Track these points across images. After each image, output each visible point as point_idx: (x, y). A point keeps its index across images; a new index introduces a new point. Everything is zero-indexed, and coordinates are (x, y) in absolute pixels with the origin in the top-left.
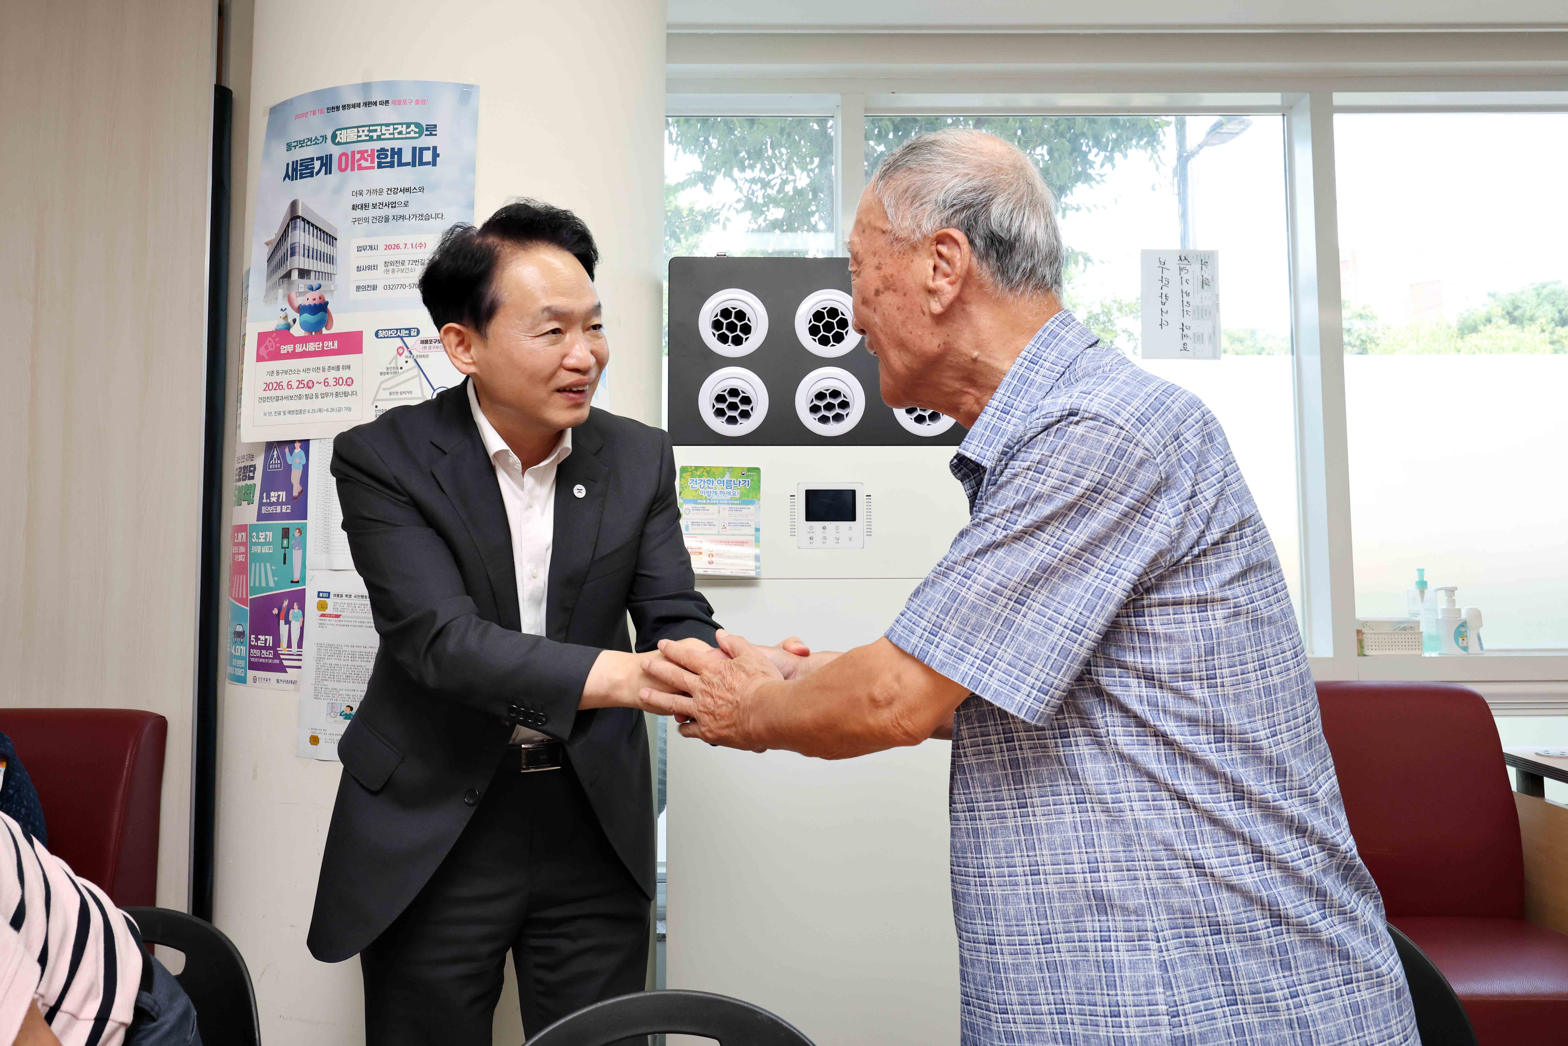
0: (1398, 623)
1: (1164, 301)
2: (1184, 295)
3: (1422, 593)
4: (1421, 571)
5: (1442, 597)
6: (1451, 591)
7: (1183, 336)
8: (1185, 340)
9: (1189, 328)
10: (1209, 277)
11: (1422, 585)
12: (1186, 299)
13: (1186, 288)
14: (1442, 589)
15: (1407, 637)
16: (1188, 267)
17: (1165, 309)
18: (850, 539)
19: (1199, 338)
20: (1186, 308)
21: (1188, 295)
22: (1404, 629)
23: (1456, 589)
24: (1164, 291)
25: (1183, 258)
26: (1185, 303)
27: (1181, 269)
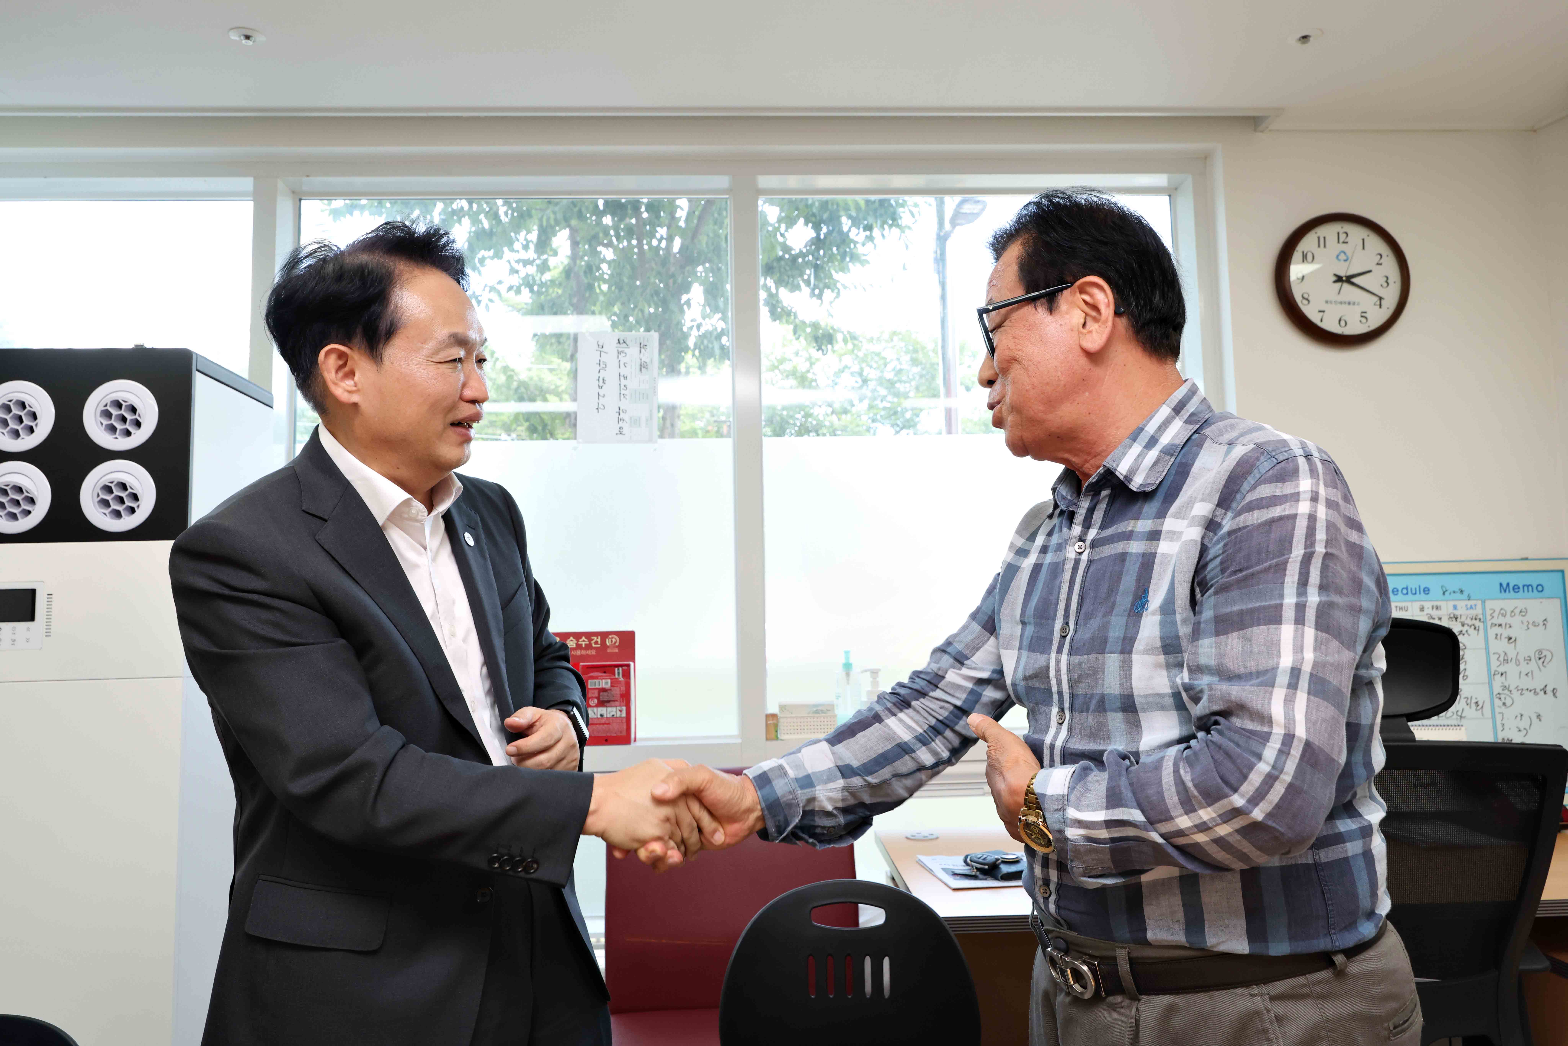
0: (814, 706)
1: (601, 384)
2: (622, 378)
3: (848, 675)
4: (847, 653)
5: (867, 677)
6: (875, 673)
7: (620, 420)
8: (621, 424)
9: (625, 412)
10: (648, 361)
11: (848, 667)
12: (623, 382)
13: (624, 371)
14: (866, 671)
15: (819, 720)
16: (626, 350)
17: (602, 392)
18: (28, 640)
19: (636, 422)
20: (623, 392)
21: (625, 378)
22: (817, 712)
23: (879, 670)
24: (602, 375)
25: (621, 341)
26: (622, 387)
27: (619, 353)
